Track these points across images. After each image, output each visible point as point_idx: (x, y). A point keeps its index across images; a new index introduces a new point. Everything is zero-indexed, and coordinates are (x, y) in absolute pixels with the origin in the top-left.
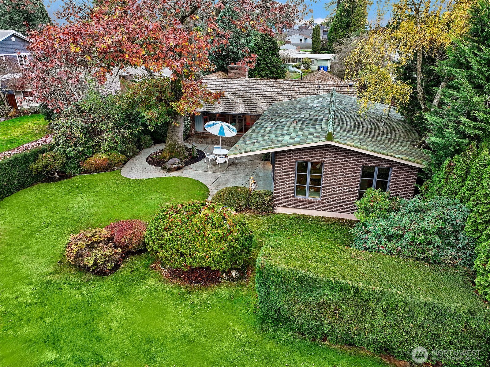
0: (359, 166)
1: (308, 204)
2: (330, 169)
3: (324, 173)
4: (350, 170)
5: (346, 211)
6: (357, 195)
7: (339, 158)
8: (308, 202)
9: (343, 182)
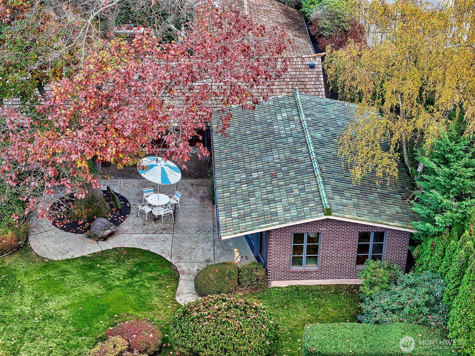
0: (355, 233)
1: (306, 275)
2: (327, 238)
3: (322, 243)
4: (347, 237)
5: (344, 277)
6: (355, 260)
7: (336, 227)
8: (306, 272)
9: (341, 249)
